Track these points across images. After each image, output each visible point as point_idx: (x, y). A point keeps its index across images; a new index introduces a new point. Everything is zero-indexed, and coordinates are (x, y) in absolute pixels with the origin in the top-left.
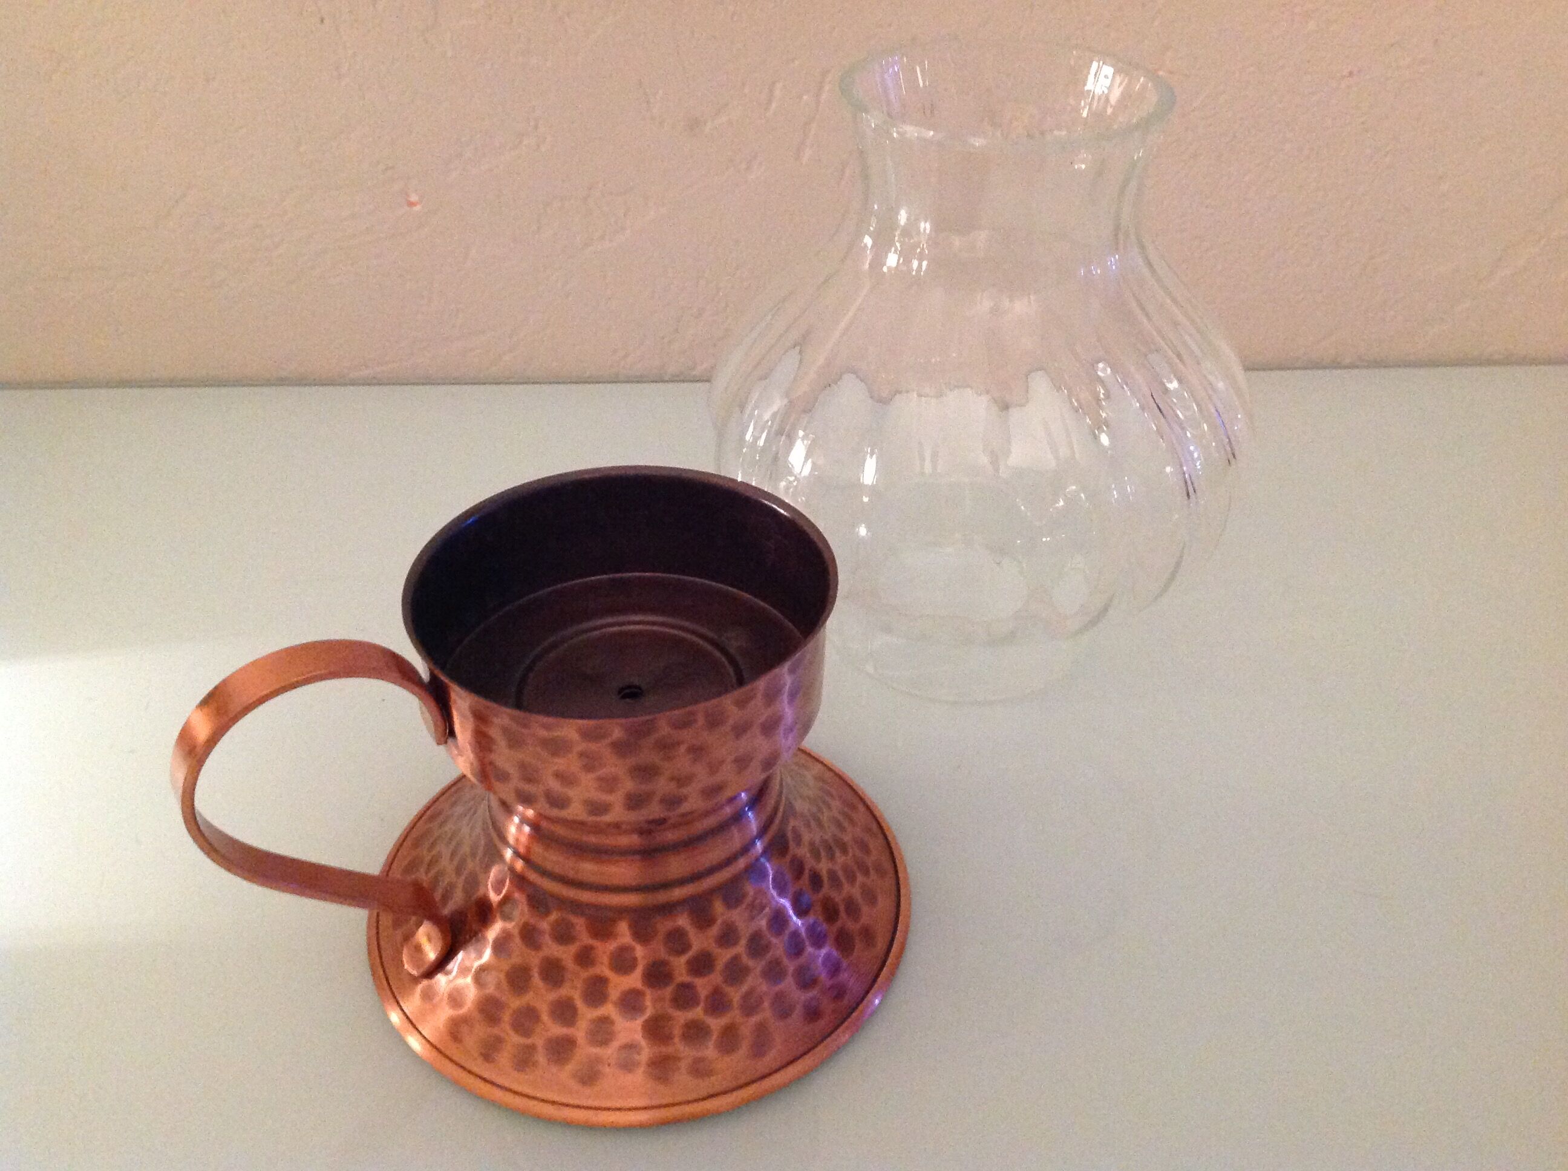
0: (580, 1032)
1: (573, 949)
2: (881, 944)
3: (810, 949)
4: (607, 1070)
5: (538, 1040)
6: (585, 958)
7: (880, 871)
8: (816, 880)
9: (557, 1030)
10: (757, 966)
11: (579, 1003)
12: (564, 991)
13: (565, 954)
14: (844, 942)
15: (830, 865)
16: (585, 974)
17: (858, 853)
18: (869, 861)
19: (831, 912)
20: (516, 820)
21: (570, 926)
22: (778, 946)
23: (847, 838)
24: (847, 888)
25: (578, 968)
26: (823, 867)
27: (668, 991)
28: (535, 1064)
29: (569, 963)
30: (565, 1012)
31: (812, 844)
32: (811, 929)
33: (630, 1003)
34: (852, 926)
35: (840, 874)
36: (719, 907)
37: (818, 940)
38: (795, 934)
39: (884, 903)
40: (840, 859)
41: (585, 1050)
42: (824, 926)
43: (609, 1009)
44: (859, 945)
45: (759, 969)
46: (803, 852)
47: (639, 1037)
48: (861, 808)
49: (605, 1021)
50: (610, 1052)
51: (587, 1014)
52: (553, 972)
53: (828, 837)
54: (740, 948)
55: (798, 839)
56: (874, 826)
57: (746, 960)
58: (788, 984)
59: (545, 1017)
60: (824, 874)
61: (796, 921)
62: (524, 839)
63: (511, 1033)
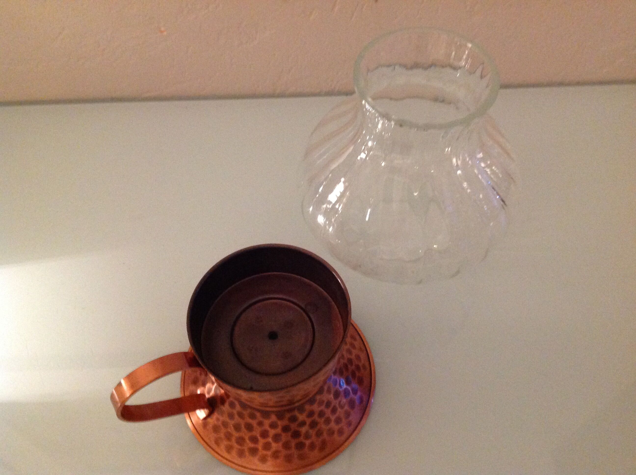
0: (259, 446)
1: (256, 421)
5: (245, 448)
6: (260, 424)
9: (252, 445)
11: (259, 437)
12: (254, 433)
13: (253, 422)
16: (260, 429)
21: (254, 414)
25: (258, 427)
27: (290, 434)
28: (245, 456)
29: (255, 425)
30: (254, 440)
33: (276, 438)
41: (262, 452)
43: (269, 440)
45: (322, 422)
47: (281, 449)
49: (268, 443)
50: (270, 453)
51: (262, 441)
52: (249, 427)
57: (317, 420)
59: (247, 441)
63: (236, 444)
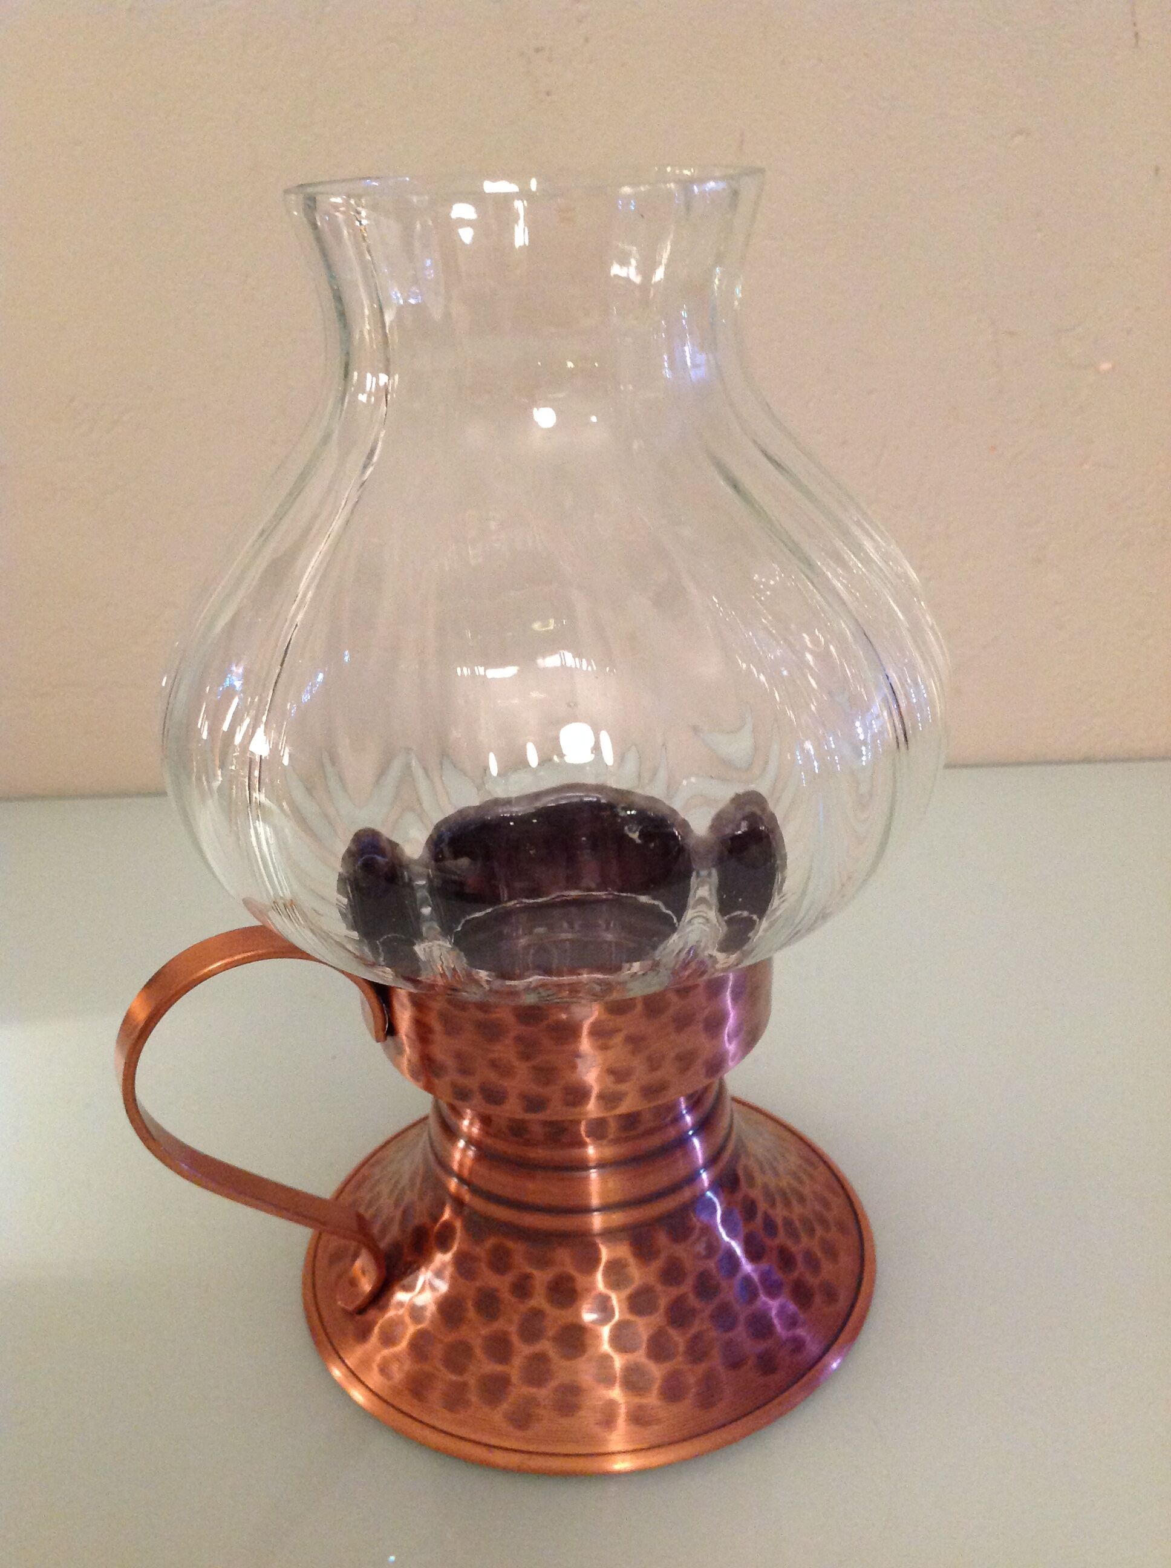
0: (515, 1369)
1: (509, 1278)
2: (842, 1303)
3: (763, 1298)
4: (542, 1412)
5: (471, 1378)
6: (522, 1288)
7: (842, 1228)
8: (770, 1226)
9: (491, 1367)
10: (707, 1309)
11: (515, 1339)
12: (499, 1325)
13: (501, 1283)
14: (802, 1294)
15: (786, 1213)
16: (523, 1308)
17: (818, 1207)
18: (830, 1216)
19: (786, 1259)
20: (461, 1144)
21: (508, 1253)
22: (730, 1291)
23: (806, 1191)
24: (805, 1240)
25: (514, 1300)
26: (779, 1213)
27: (609, 1329)
28: (467, 1404)
29: (506, 1295)
30: (500, 1348)
31: (765, 1186)
32: (765, 1277)
33: (568, 1340)
34: (812, 1280)
35: (797, 1224)
36: (662, 1239)
37: (773, 1289)
38: (747, 1279)
39: (846, 1261)
40: (797, 1209)
41: (519, 1390)
42: (778, 1275)
43: (545, 1346)
44: (818, 1300)
45: (707, 1313)
46: (756, 1194)
48: (822, 1168)
49: (541, 1358)
50: (544, 1393)
51: (522, 1350)
52: (488, 1304)
53: (784, 1183)
54: (686, 1287)
55: (751, 1179)
56: (835, 1185)
57: (693, 1301)
58: (741, 1332)
59: (478, 1352)
60: (779, 1221)
61: (747, 1267)
62: (468, 1162)
63: (444, 1370)
